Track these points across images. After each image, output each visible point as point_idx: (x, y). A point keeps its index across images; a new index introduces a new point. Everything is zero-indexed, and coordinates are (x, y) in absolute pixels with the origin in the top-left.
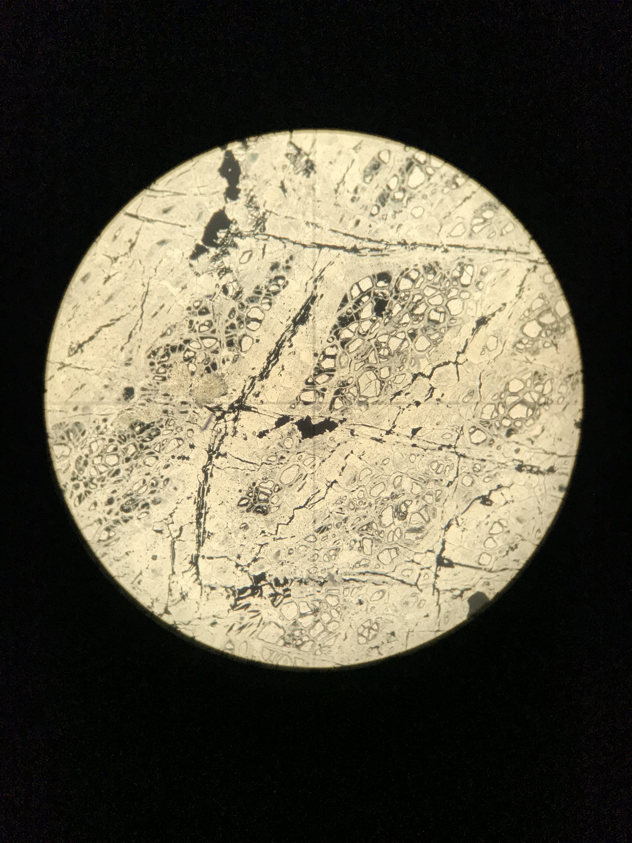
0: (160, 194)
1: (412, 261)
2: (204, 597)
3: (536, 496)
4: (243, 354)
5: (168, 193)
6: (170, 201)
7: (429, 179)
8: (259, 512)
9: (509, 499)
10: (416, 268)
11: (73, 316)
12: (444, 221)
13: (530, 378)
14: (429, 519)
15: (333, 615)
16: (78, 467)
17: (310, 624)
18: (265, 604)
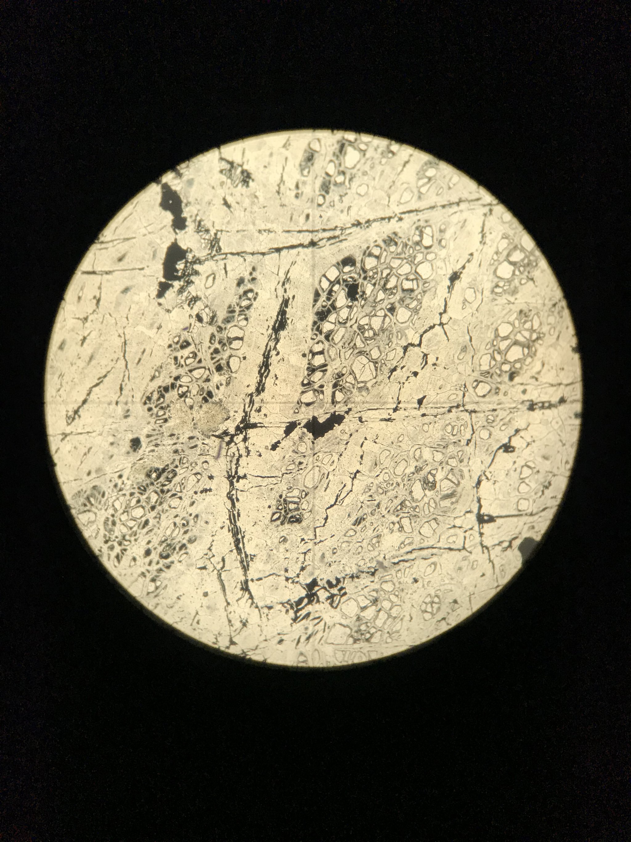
0: (111, 244)
1: (370, 239)
2: (264, 619)
3: (555, 430)
4: (234, 375)
5: (118, 241)
6: (123, 248)
7: (364, 155)
8: (293, 522)
9: (529, 440)
10: (377, 244)
11: (61, 385)
12: (390, 192)
13: (516, 319)
14: (459, 482)
15: (392, 600)
16: (107, 528)
17: (373, 615)
18: (324, 609)
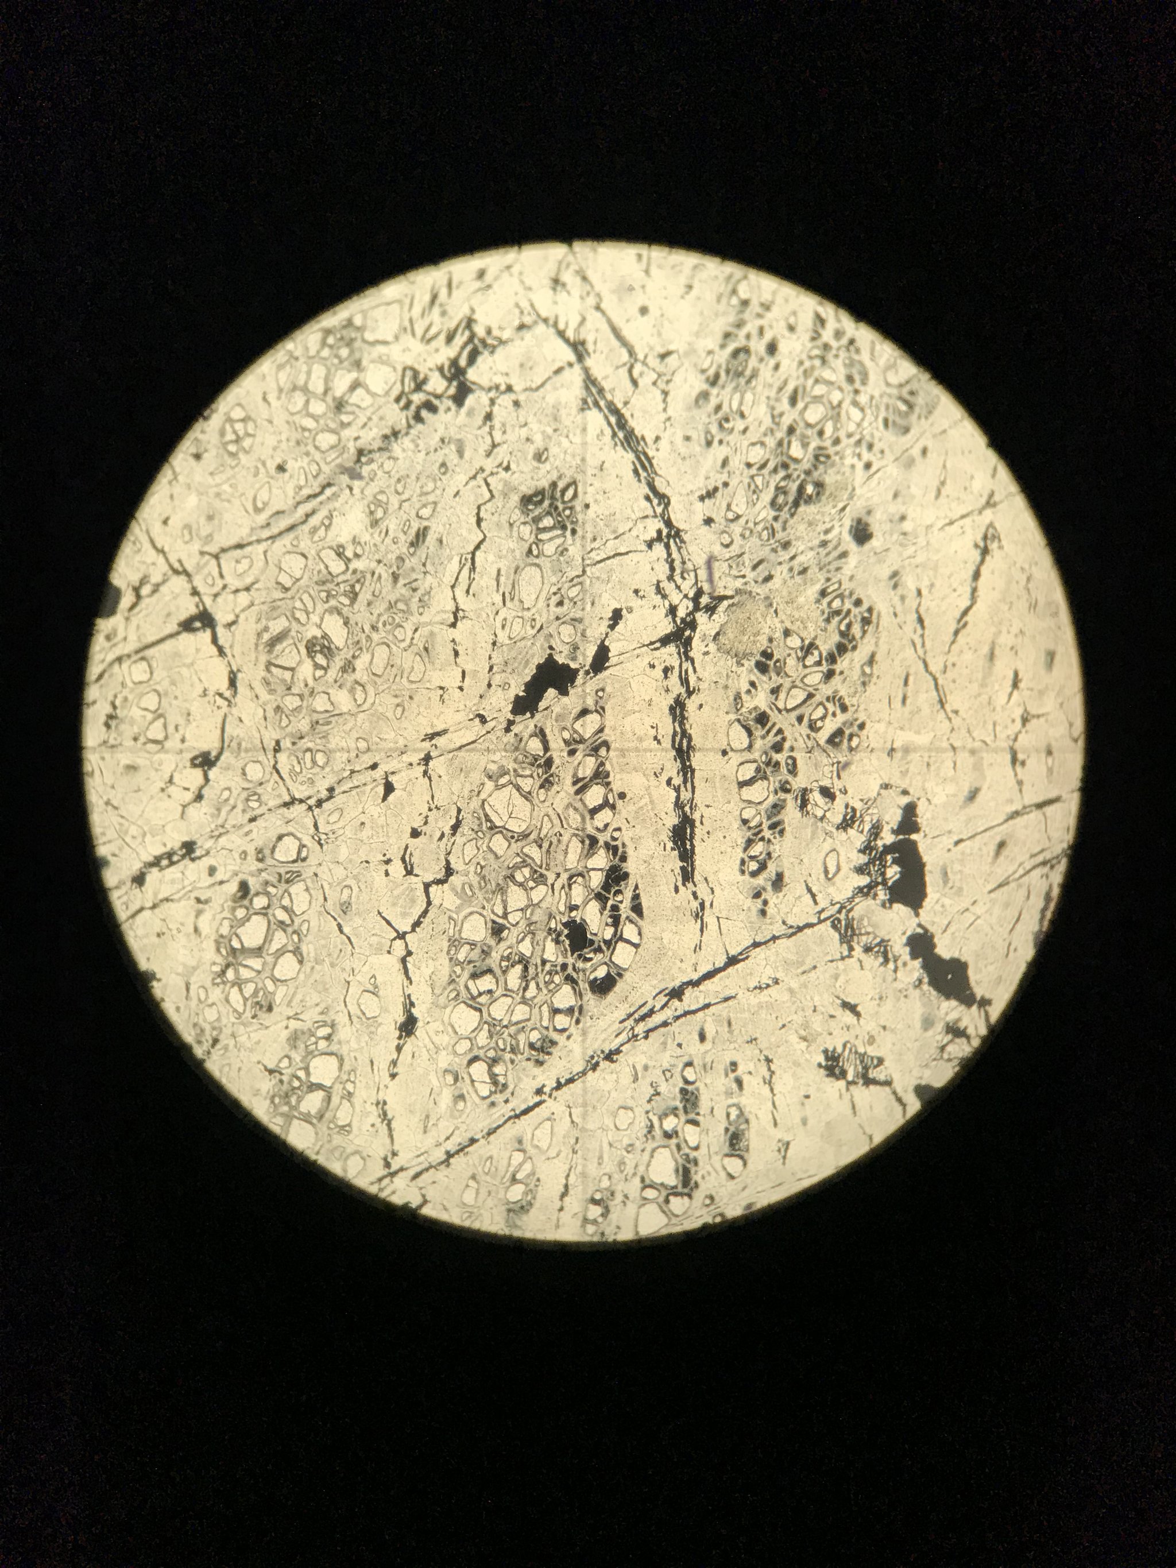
1: (579, 1039)
2: (525, 305)
3: (134, 823)
4: (733, 717)
5: (1017, 875)
6: (1007, 865)
7: (643, 1180)
8: (536, 494)
9: (172, 789)
10: (567, 1033)
11: (1028, 590)
12: (575, 1133)
13: (273, 994)
14: (268, 670)
15: (310, 420)
16: (858, 366)
17: (336, 380)
18: (425, 360)
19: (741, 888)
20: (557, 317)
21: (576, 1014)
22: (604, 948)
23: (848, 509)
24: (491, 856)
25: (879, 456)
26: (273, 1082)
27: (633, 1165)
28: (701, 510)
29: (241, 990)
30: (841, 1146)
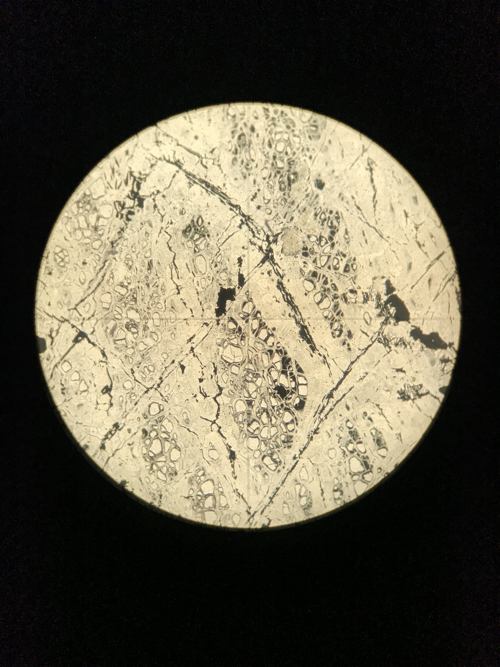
0: (444, 284)
1: (301, 430)
2: (149, 156)
3: (91, 426)
4: (303, 279)
5: (441, 289)
6: (435, 288)
7: (350, 474)
8: (187, 228)
9: (99, 406)
10: (295, 431)
11: (395, 177)
12: (316, 468)
13: (175, 467)
14: (115, 343)
15: (87, 239)
16: (289, 121)
17: (90, 219)
18: (121, 196)
19: (336, 344)
20: (164, 156)
21: (295, 422)
22: (294, 391)
23: (311, 178)
24: (234, 376)
25: (313, 152)
26: (190, 501)
27: (344, 470)
28: (253, 205)
29: (161, 472)
30: (421, 426)
